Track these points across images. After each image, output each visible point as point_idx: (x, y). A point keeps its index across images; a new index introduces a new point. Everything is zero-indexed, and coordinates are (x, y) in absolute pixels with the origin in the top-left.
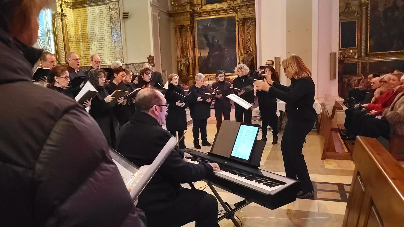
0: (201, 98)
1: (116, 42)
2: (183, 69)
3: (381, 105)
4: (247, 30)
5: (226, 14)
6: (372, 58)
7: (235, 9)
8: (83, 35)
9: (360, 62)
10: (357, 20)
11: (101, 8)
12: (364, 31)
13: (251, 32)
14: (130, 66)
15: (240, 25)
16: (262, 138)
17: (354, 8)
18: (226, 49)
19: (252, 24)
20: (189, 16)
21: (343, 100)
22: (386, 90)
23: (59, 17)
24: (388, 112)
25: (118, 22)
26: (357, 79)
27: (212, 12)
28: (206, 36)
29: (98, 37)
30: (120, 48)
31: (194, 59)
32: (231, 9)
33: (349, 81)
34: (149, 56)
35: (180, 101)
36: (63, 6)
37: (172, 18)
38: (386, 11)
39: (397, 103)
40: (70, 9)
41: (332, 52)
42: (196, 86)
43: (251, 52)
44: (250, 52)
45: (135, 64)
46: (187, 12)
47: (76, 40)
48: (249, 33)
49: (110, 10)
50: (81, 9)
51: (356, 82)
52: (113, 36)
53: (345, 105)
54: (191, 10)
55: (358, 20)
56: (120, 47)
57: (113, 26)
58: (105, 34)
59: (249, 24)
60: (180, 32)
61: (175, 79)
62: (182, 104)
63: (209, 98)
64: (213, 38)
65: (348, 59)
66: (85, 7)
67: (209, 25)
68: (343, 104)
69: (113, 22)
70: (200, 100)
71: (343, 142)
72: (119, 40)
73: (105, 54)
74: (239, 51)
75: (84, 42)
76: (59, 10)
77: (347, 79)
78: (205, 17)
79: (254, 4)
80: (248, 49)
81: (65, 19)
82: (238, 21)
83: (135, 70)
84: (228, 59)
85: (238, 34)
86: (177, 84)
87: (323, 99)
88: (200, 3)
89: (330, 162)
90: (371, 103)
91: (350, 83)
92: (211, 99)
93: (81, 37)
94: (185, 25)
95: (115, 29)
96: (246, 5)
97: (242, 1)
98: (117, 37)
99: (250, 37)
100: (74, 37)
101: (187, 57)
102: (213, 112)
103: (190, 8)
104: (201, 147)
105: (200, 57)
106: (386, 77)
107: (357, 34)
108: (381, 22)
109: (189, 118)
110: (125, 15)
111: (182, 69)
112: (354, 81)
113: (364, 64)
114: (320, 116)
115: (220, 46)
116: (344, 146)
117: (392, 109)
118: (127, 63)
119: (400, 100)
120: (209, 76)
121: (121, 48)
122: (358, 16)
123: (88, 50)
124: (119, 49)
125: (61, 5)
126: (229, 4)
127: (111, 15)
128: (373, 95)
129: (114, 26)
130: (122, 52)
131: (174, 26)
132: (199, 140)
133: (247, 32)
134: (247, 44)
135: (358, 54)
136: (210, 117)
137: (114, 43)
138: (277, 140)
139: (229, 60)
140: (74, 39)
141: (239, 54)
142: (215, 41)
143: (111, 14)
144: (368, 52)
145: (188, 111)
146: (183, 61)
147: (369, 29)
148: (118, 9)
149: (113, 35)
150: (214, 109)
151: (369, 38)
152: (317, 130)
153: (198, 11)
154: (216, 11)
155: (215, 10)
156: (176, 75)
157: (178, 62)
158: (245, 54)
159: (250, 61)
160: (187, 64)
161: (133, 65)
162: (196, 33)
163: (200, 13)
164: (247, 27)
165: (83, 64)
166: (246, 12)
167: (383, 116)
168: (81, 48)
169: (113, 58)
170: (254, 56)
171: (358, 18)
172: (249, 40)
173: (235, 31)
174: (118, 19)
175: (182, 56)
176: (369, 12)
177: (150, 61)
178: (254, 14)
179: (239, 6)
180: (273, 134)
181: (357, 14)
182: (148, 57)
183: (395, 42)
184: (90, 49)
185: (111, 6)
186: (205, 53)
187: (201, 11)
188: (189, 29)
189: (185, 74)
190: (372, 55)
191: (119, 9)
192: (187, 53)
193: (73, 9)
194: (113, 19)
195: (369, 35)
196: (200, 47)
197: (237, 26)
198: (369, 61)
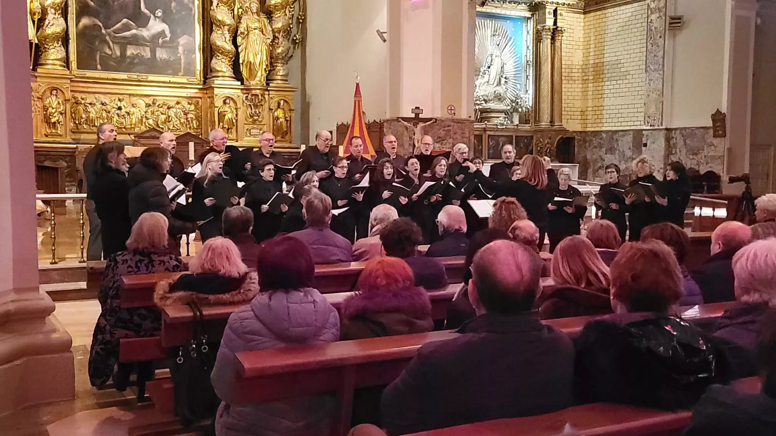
1: (652, 81)
8: (596, 65)
11: (633, 9)
14: (675, 133)
23: (548, 35)
25: (660, 37)
29: (622, 70)
30: (658, 93)
34: (716, 113)
36: (559, 12)
40: (579, 15)
45: (685, 130)
47: (583, 76)
49: (649, 12)
50: (598, 13)
52: (648, 69)
56: (658, 91)
57: (650, 47)
58: (634, 64)
66: (605, 8)
69: (651, 38)
72: (659, 76)
73: (630, 106)
75: (595, 80)
76: (550, 22)
81: (560, 38)
83: (685, 144)
93: (591, 70)
95: (652, 53)
98: (655, 70)
100: (580, 70)
110: (674, 21)
118: (669, 127)
121: (661, 95)
123: (600, 96)
124: (657, 97)
125: (555, 11)
127: (649, 23)
129: (652, 46)
130: (661, 103)
137: (649, 83)
140: (580, 75)
143: (649, 21)
148: (664, 10)
149: (649, 66)
161: (680, 133)
165: (589, 125)
168: (590, 93)
169: (643, 114)
174: (662, 30)
177: (717, 125)
182: (713, 115)
184: (605, 96)
185: (652, 3)
191: (666, 9)
193: (584, 13)
194: (652, 30)
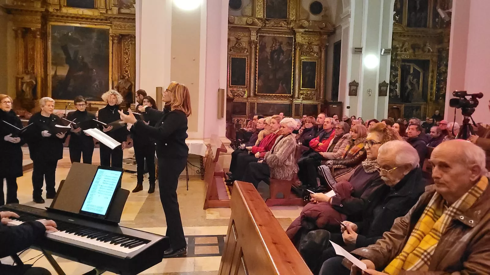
0: (48, 132)
2: (26, 89)
3: (263, 148)
4: (124, 49)
5: (95, 25)
6: (259, 99)
7: (108, 21)
9: (249, 102)
10: (246, 58)
12: (253, 70)
13: (130, 52)
15: (116, 41)
16: (136, 186)
17: (244, 45)
18: (94, 70)
19: (131, 44)
20: (39, 17)
21: (230, 142)
22: (268, 134)
24: (269, 155)
26: (246, 120)
27: (76, 18)
28: (65, 49)
31: (45, 77)
32: (104, 19)
33: (238, 121)
35: (11, 135)
37: (11, 16)
38: (272, 53)
39: (276, 146)
41: (220, 88)
42: (42, 115)
43: (129, 77)
44: (127, 77)
46: (37, 12)
48: (127, 53)
51: (245, 123)
53: (232, 147)
54: (43, 10)
55: (248, 58)
59: (126, 43)
60: (24, 37)
61: (5, 102)
62: (16, 140)
63: (62, 133)
64: (76, 53)
65: (238, 97)
67: (70, 34)
68: (230, 146)
70: (47, 134)
71: (227, 189)
74: (113, 74)
77: (236, 119)
78: (65, 23)
79: (134, 19)
80: (125, 74)
82: (112, 36)
84: (97, 82)
85: (112, 53)
86: (8, 110)
87: (210, 139)
88: (58, 3)
89: (212, 212)
90: (255, 145)
91: (240, 123)
92: (64, 134)
94: (32, 29)
96: (124, 18)
97: (118, 12)
99: (129, 58)
101: (34, 73)
102: (66, 152)
103: (42, 7)
104: (45, 200)
105: (55, 76)
106: (268, 119)
107: (246, 73)
108: (268, 63)
109: (27, 161)
111: (24, 90)
112: (242, 122)
113: (252, 104)
114: (206, 159)
115: (85, 65)
116: (228, 192)
117: (272, 153)
119: (279, 144)
120: (67, 103)
122: (248, 53)
126: (101, 13)
128: (257, 138)
131: (13, 28)
132: (42, 190)
133: (125, 51)
134: (124, 67)
135: (247, 94)
136: (62, 158)
138: (154, 188)
139: (98, 84)
141: (112, 78)
142: (79, 58)
144: (256, 93)
145: (26, 151)
146: (27, 78)
147: (257, 69)
150: (69, 148)
151: (257, 78)
152: (202, 175)
153: (54, 14)
154: (82, 18)
155: (80, 16)
156: (7, 97)
157: (17, 79)
158: (120, 79)
159: (127, 88)
160: (33, 84)
162: (49, 43)
163: (58, 16)
164: (124, 46)
166: (123, 26)
167: (265, 159)
170: (133, 83)
171: (247, 56)
172: (127, 62)
173: (108, 49)
175: (25, 72)
176: (258, 51)
178: (134, 31)
179: (115, 18)
180: (149, 181)
181: (247, 52)
183: (280, 85)
186: (63, 72)
187: (58, 14)
188: (39, 35)
189: (29, 97)
190: (259, 95)
192: (33, 68)
195: (257, 75)
196: (54, 62)
197: (111, 43)
198: (257, 102)
